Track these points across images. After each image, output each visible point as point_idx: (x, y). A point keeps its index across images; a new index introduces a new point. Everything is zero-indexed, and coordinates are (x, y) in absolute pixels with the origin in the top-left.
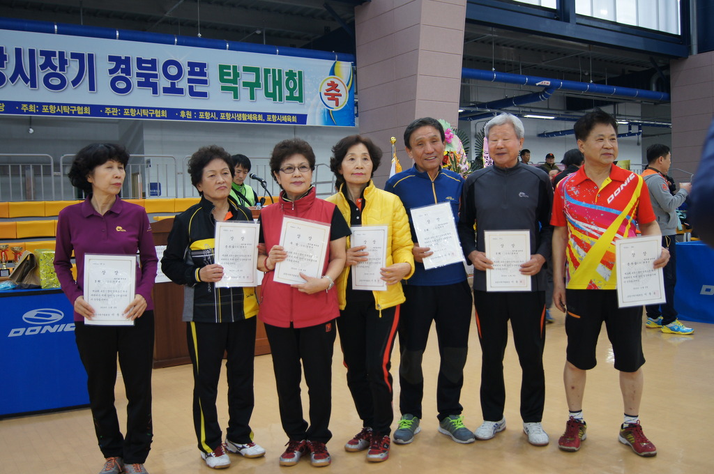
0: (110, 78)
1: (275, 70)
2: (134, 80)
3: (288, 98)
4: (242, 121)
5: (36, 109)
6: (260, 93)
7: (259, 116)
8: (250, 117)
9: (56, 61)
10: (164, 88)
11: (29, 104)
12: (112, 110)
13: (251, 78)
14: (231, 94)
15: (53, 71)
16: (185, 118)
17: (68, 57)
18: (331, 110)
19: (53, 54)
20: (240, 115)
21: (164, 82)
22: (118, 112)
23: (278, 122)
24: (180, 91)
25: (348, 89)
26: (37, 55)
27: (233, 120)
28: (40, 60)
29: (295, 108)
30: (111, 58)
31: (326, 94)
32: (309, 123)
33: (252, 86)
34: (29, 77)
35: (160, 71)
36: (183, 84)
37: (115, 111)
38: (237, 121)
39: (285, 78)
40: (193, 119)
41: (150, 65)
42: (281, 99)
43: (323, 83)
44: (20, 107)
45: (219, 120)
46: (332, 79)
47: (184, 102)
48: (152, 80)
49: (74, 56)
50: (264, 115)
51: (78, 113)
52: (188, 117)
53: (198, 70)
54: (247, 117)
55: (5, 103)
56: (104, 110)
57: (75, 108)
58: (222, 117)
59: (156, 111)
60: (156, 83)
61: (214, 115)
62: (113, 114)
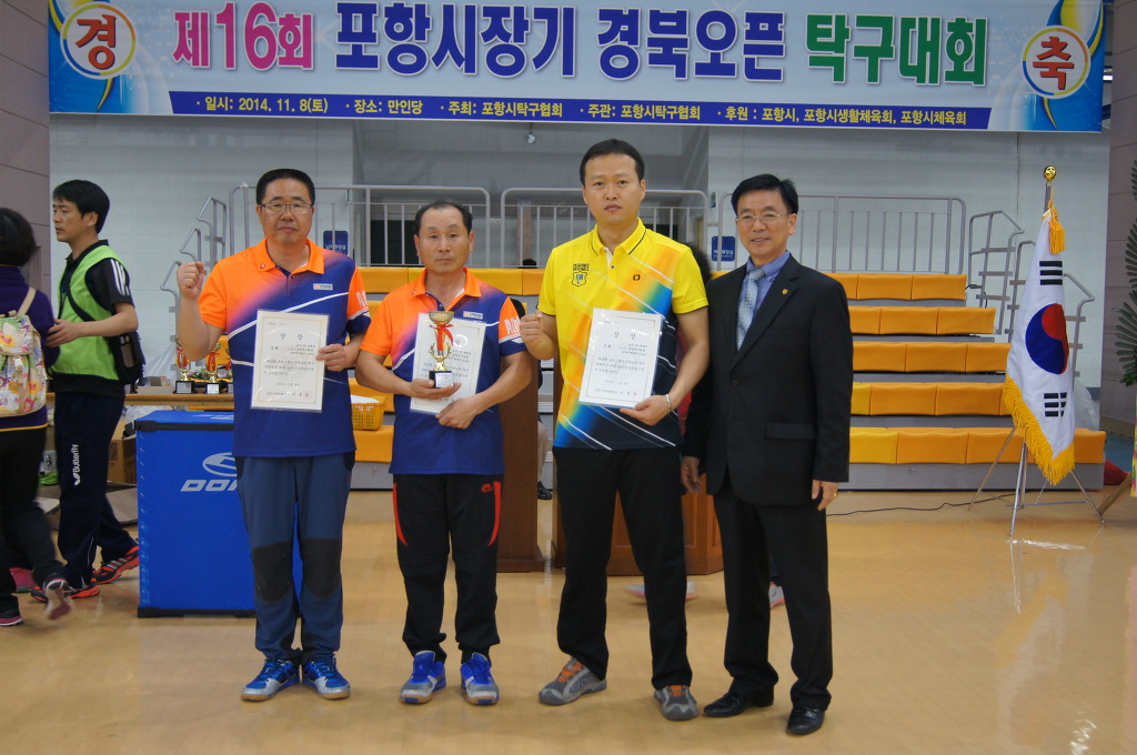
0: (600, 50)
1: (926, 19)
2: (643, 51)
3: (950, 76)
4: (848, 124)
5: (473, 108)
6: (889, 68)
7: (886, 113)
8: (866, 116)
9: (509, 25)
10: (697, 65)
11: (461, 100)
12: (600, 108)
13: (873, 38)
14: (829, 72)
15: (503, 42)
16: (736, 121)
17: (529, 16)
18: (1046, 97)
19: (505, 12)
20: (846, 112)
21: (698, 54)
22: (612, 112)
23: (926, 124)
24: (729, 70)
25: (1090, 52)
26: (479, 14)
27: (830, 122)
28: (484, 24)
29: (964, 96)
30: (604, 15)
31: (1036, 65)
32: (994, 125)
33: (873, 55)
34: (463, 55)
35: (691, 33)
36: (735, 55)
37: (606, 109)
38: (839, 124)
39: (946, 35)
40: (750, 121)
41: (674, 24)
42: (933, 79)
43: (1033, 41)
44: (447, 106)
45: (802, 123)
46: (1054, 31)
47: (735, 90)
48: (675, 51)
49: (540, 13)
50: (897, 112)
51: (543, 115)
52: (740, 119)
53: (767, 29)
54: (860, 117)
55: (425, 99)
56: (587, 108)
57: (537, 105)
58: (809, 117)
59: (681, 107)
60: (685, 56)
61: (791, 114)
62: (603, 116)
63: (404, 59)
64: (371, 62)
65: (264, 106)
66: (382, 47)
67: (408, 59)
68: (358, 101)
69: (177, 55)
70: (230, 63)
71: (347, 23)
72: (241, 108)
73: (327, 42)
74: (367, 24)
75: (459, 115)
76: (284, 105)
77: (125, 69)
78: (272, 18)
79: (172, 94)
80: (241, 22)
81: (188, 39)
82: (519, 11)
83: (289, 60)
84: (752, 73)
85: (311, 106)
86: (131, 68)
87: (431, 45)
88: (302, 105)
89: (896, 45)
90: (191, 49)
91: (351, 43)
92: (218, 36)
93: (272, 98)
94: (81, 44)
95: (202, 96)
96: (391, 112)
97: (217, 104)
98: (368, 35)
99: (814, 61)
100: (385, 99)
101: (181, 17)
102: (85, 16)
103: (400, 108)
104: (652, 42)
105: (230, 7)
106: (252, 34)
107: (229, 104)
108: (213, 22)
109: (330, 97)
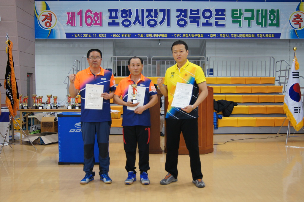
0: (177, 20)
1: (263, 10)
2: (188, 20)
3: (270, 25)
4: (243, 38)
5: (144, 36)
6: (254, 23)
7: (253, 35)
8: (247, 36)
9: (153, 14)
10: (202, 23)
11: (140, 33)
12: (177, 35)
13: (249, 15)
14: (237, 24)
15: (151, 18)
16: (213, 38)
17: (158, 11)
18: (296, 30)
19: (152, 10)
20: (242, 35)
21: (202, 20)
22: (180, 36)
23: (263, 37)
24: (211, 24)
26: (145, 11)
27: (238, 37)
28: (146, 14)
29: (274, 30)
30: (178, 10)
31: (293, 21)
32: (282, 37)
33: (249, 20)
34: (141, 22)
35: (201, 15)
36: (212, 20)
37: (179, 35)
38: (240, 38)
39: (268, 14)
40: (217, 37)
41: (196, 12)
42: (265, 25)
43: (292, 15)
44: (137, 35)
45: (230, 38)
46: (298, 12)
47: (213, 30)
48: (197, 19)
49: (161, 10)
50: (256, 34)
51: (162, 37)
52: (214, 37)
53: (221, 13)
54: (246, 36)
55: (131, 33)
56: (173, 35)
57: (160, 34)
58: (232, 36)
59: (198, 34)
60: (199, 21)
61: (227, 35)
62: (178, 37)
63: (126, 23)
64: (117, 24)
65: (90, 36)
66: (120, 20)
67: (127, 23)
68: (114, 34)
69: (67, 23)
70: (81, 25)
71: (111, 14)
72: (84, 37)
73: (106, 19)
74: (116, 14)
75: (140, 37)
76: (95, 36)
77: (54, 27)
78: (91, 13)
79: (66, 33)
80: (83, 14)
81: (70, 19)
82: (155, 10)
83: (96, 24)
84: (217, 25)
85: (102, 36)
86: (55, 27)
87: (133, 19)
88: (99, 36)
89: (255, 17)
90: (71, 22)
91: (112, 19)
92: (78, 18)
93: (92, 34)
94: (43, 21)
95: (74, 34)
96: (122, 37)
97: (78, 35)
98: (116, 17)
99: (233, 22)
100: (121, 34)
101: (68, 14)
102: (44, 14)
103: (125, 36)
104: (190, 17)
105: (81, 11)
106: (86, 18)
107: (81, 36)
108: (76, 15)
109: (107, 33)
